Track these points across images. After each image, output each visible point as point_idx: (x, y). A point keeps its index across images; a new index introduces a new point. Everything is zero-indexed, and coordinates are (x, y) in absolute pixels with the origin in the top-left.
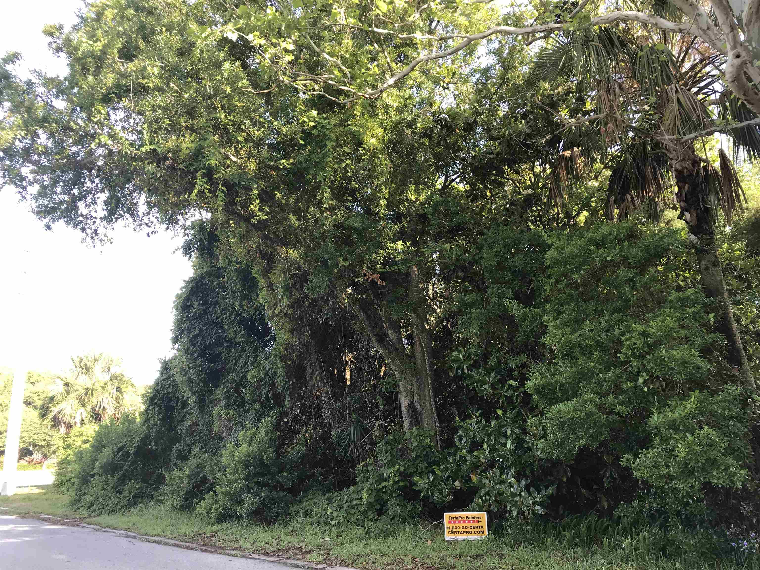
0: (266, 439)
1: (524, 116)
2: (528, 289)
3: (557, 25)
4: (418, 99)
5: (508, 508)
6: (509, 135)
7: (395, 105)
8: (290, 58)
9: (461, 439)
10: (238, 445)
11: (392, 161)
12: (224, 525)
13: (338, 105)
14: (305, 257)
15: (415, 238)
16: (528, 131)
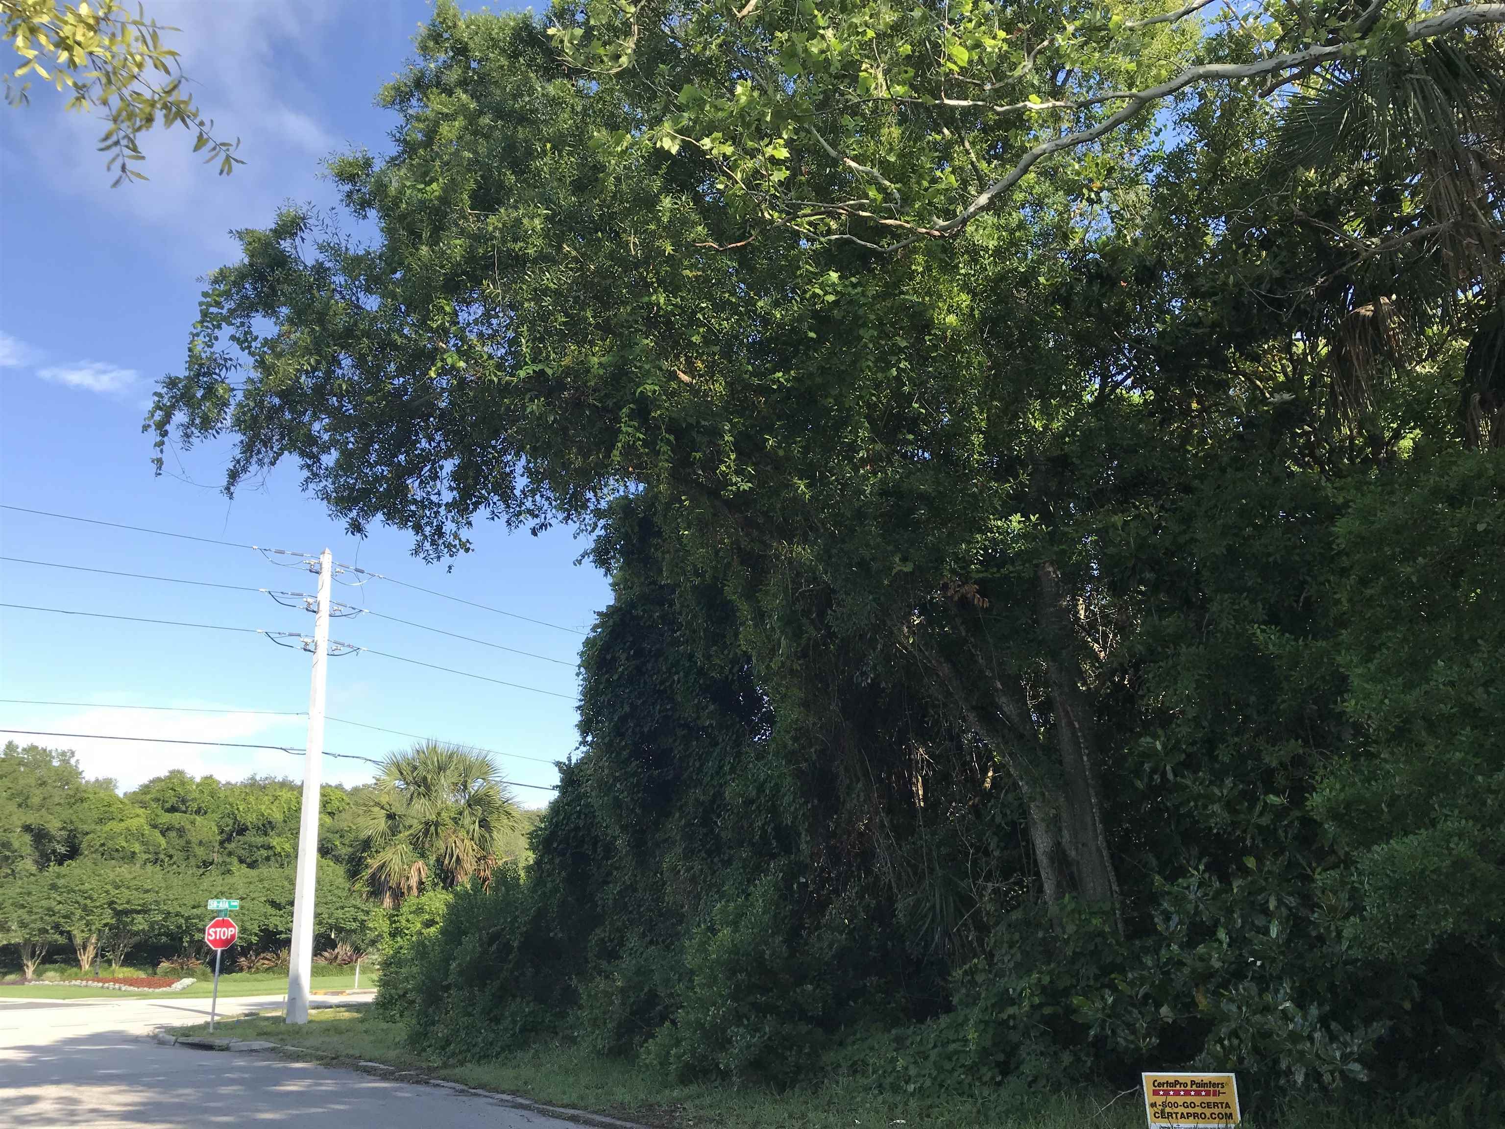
0: (766, 917)
1: (1266, 243)
2: (1297, 602)
3: (1328, 49)
4: (1037, 228)
5: (1283, 1066)
6: (1236, 284)
7: (992, 244)
8: (780, 175)
9: (1167, 918)
10: (712, 930)
11: (990, 355)
12: (693, 1089)
13: (879, 256)
14: (825, 556)
15: (1046, 505)
16: (1276, 274)
